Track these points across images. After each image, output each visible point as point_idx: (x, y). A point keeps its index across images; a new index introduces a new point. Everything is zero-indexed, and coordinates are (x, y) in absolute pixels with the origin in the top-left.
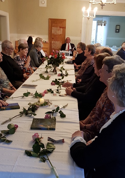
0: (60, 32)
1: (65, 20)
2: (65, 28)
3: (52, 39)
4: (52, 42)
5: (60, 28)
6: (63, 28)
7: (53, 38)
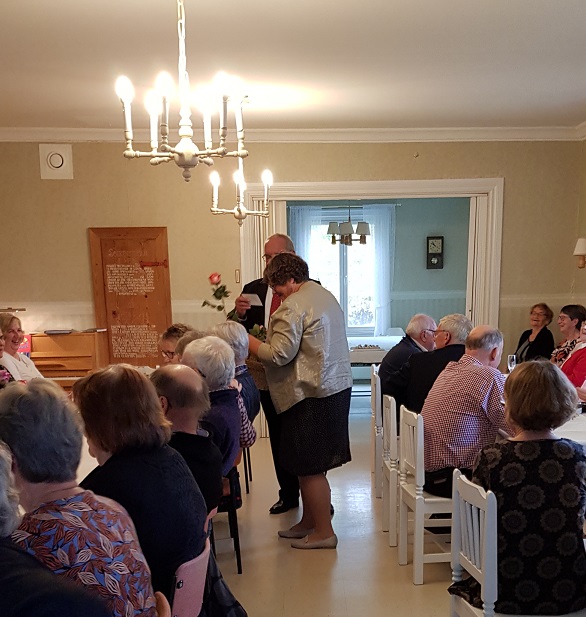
0: (144, 284)
1: (163, 230)
2: (165, 264)
3: (111, 316)
4: (114, 329)
5: (143, 268)
6: (155, 264)
7: (114, 313)
